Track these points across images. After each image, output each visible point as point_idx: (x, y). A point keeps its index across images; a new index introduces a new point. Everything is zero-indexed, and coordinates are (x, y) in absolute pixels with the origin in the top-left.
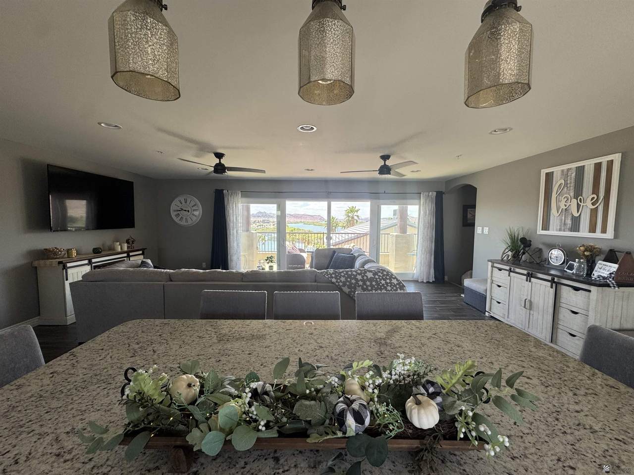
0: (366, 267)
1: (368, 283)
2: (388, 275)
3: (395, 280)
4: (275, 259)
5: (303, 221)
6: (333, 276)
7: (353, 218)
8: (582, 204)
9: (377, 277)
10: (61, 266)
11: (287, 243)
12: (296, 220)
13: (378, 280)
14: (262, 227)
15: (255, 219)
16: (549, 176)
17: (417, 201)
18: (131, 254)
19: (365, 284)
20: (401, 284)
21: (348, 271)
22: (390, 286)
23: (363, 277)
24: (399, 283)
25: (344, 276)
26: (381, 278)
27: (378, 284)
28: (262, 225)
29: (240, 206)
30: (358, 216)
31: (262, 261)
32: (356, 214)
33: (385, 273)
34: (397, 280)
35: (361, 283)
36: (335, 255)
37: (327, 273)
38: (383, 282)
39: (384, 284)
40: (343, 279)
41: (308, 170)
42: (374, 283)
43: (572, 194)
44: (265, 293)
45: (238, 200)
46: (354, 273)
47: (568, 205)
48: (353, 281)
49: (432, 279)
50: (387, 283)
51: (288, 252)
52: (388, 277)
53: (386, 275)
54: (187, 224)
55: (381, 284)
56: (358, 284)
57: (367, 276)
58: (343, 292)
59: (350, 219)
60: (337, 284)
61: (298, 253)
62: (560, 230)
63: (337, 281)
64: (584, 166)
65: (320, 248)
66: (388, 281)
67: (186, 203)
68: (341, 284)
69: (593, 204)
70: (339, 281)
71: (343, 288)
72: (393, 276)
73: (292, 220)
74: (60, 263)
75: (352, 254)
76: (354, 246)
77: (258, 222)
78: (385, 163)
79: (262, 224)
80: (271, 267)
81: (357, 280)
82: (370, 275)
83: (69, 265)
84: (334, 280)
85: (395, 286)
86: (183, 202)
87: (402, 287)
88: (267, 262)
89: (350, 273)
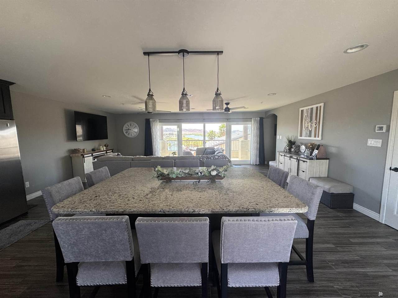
8: (312, 125)
10: (82, 156)
16: (302, 111)
18: (108, 152)
43: (309, 120)
47: (308, 125)
51: (184, 151)
54: (131, 137)
62: (305, 137)
64: (313, 108)
67: (131, 126)
69: (315, 125)
74: (82, 155)
83: (85, 156)
86: (129, 125)
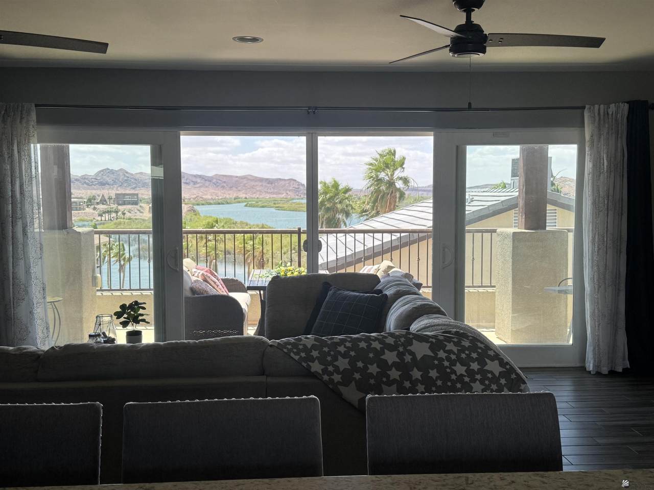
0: (415, 327)
1: (416, 374)
2: (474, 348)
3: (497, 362)
4: (149, 312)
5: (242, 195)
6: (315, 354)
7: (391, 184)
9: (442, 354)
11: (187, 263)
12: (221, 194)
13: (446, 364)
14: (114, 215)
15: (90, 193)
17: (574, 132)
19: (409, 377)
20: (513, 376)
21: (359, 340)
22: (482, 382)
23: (401, 355)
24: (508, 371)
25: (345, 356)
26: (453, 357)
27: (445, 375)
28: (117, 212)
29: (36, 150)
30: (406, 181)
31: (107, 319)
32: (398, 173)
33: (466, 343)
34: (503, 363)
35: (394, 374)
36: (330, 293)
37: (295, 345)
38: (460, 369)
39: (462, 375)
40: (343, 363)
41: (242, 39)
42: (433, 374)
44: (96, 409)
45: (28, 131)
46: (376, 345)
48: (373, 369)
49: (622, 363)
50: (470, 373)
52: (474, 355)
53: (469, 348)
55: (453, 377)
56: (388, 376)
57: (412, 354)
58: (344, 400)
59: (383, 188)
60: (326, 377)
61: (223, 291)
63: (325, 371)
65: (289, 275)
66: (475, 366)
68: (337, 378)
70: (331, 368)
71: (342, 389)
72: (491, 353)
73: (209, 194)
75: (380, 291)
76: (390, 268)
77: (103, 201)
78: (468, 17)
79: (114, 206)
80: (134, 336)
81: (384, 366)
82: (421, 350)
84: (316, 367)
85: (495, 379)
87: (516, 382)
88: (122, 319)
89: (363, 345)
